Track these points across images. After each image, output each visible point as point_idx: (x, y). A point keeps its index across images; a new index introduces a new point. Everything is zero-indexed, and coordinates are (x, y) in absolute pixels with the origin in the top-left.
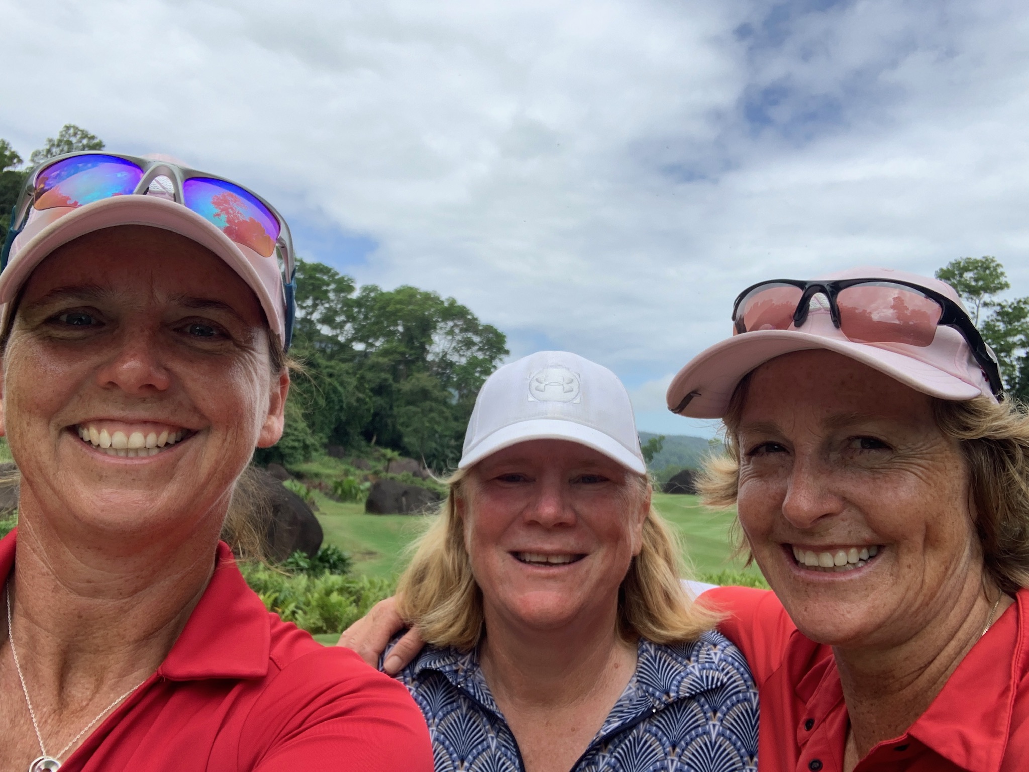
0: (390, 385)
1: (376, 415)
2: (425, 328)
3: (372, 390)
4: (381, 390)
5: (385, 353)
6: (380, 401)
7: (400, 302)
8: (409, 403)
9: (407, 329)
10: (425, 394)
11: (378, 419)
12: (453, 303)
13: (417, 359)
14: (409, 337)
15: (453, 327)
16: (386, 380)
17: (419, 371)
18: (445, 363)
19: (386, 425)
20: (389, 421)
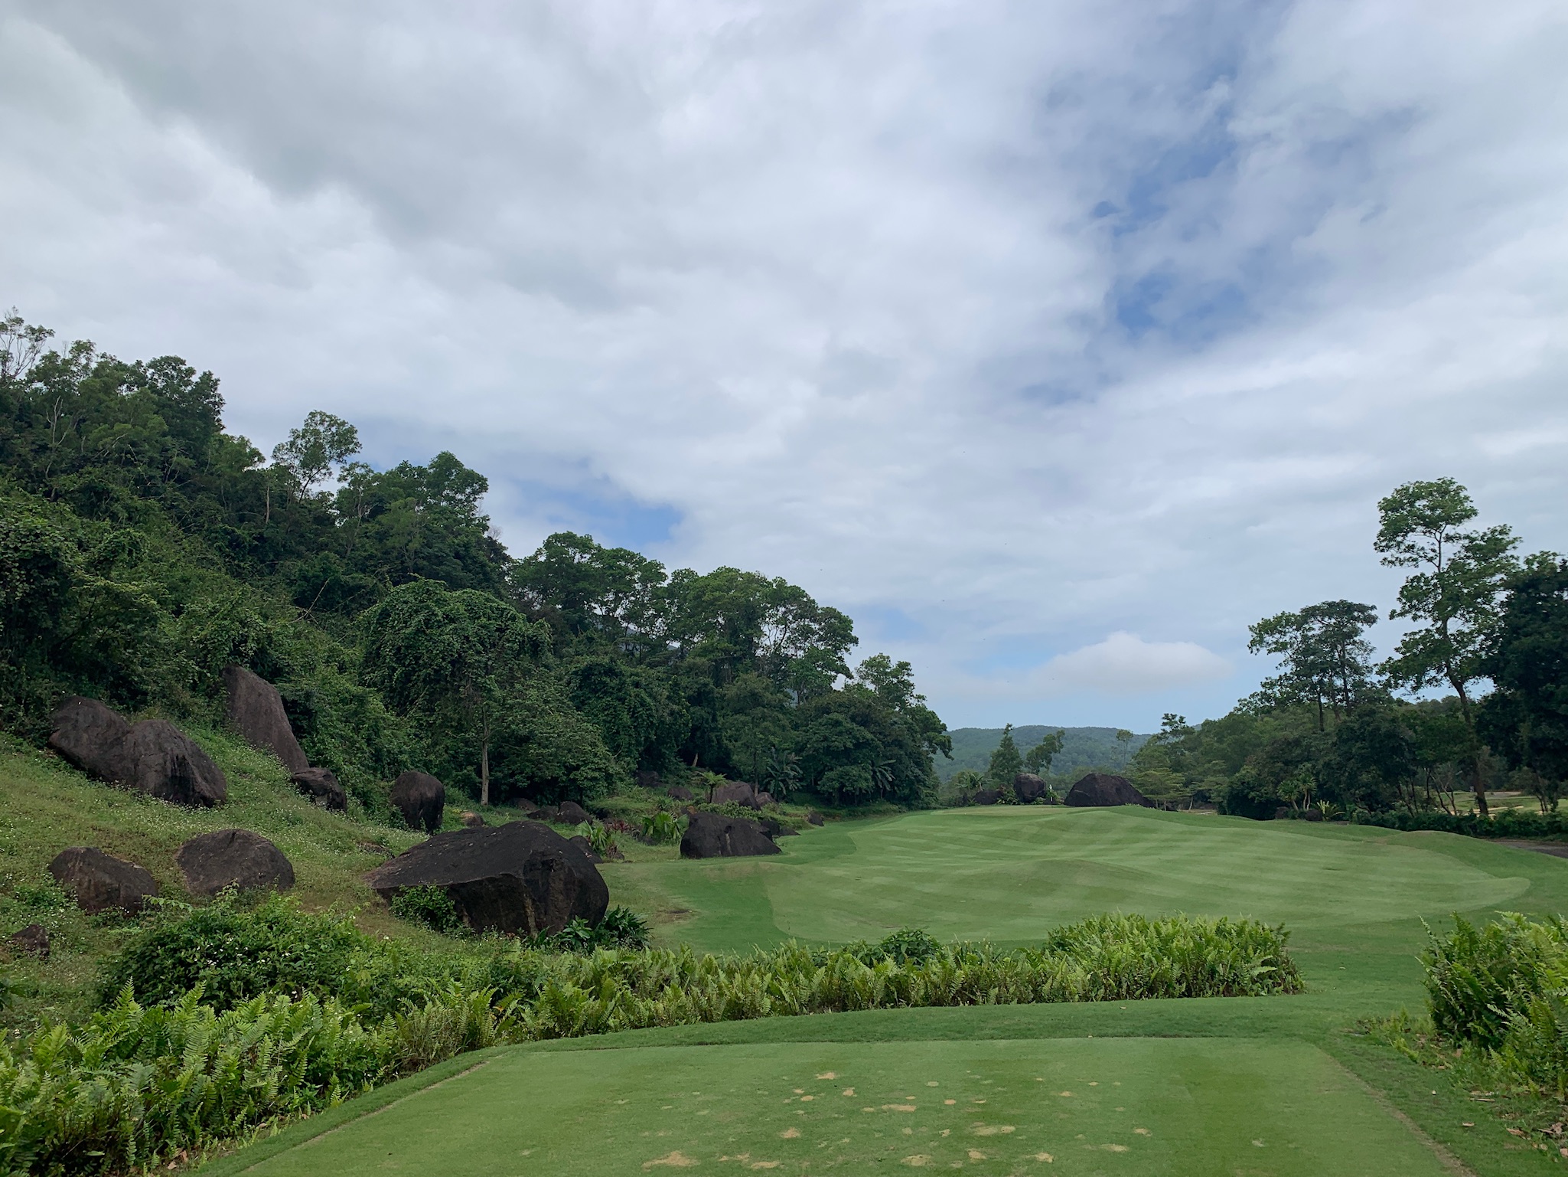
0: (711, 692)
1: (694, 729)
2: (752, 618)
3: (689, 699)
4: (699, 698)
5: (705, 651)
6: (699, 711)
7: (718, 589)
8: (737, 712)
9: (729, 620)
10: (755, 699)
11: (698, 734)
12: (781, 583)
13: (744, 655)
14: (732, 631)
15: (785, 613)
16: (706, 685)
17: (746, 671)
18: (778, 659)
19: (710, 740)
20: (713, 736)
